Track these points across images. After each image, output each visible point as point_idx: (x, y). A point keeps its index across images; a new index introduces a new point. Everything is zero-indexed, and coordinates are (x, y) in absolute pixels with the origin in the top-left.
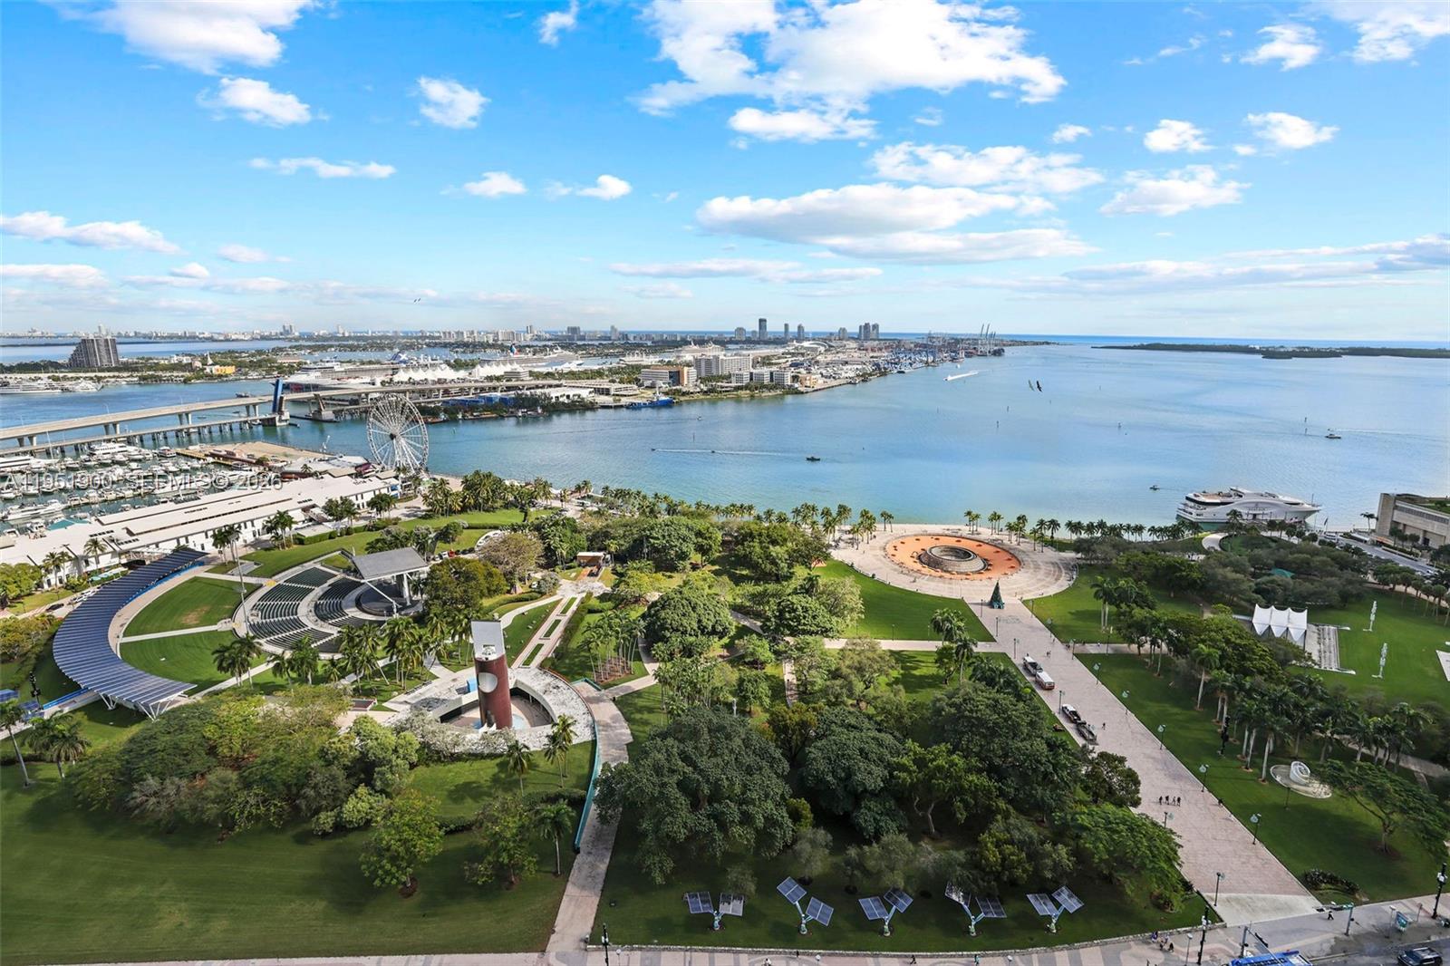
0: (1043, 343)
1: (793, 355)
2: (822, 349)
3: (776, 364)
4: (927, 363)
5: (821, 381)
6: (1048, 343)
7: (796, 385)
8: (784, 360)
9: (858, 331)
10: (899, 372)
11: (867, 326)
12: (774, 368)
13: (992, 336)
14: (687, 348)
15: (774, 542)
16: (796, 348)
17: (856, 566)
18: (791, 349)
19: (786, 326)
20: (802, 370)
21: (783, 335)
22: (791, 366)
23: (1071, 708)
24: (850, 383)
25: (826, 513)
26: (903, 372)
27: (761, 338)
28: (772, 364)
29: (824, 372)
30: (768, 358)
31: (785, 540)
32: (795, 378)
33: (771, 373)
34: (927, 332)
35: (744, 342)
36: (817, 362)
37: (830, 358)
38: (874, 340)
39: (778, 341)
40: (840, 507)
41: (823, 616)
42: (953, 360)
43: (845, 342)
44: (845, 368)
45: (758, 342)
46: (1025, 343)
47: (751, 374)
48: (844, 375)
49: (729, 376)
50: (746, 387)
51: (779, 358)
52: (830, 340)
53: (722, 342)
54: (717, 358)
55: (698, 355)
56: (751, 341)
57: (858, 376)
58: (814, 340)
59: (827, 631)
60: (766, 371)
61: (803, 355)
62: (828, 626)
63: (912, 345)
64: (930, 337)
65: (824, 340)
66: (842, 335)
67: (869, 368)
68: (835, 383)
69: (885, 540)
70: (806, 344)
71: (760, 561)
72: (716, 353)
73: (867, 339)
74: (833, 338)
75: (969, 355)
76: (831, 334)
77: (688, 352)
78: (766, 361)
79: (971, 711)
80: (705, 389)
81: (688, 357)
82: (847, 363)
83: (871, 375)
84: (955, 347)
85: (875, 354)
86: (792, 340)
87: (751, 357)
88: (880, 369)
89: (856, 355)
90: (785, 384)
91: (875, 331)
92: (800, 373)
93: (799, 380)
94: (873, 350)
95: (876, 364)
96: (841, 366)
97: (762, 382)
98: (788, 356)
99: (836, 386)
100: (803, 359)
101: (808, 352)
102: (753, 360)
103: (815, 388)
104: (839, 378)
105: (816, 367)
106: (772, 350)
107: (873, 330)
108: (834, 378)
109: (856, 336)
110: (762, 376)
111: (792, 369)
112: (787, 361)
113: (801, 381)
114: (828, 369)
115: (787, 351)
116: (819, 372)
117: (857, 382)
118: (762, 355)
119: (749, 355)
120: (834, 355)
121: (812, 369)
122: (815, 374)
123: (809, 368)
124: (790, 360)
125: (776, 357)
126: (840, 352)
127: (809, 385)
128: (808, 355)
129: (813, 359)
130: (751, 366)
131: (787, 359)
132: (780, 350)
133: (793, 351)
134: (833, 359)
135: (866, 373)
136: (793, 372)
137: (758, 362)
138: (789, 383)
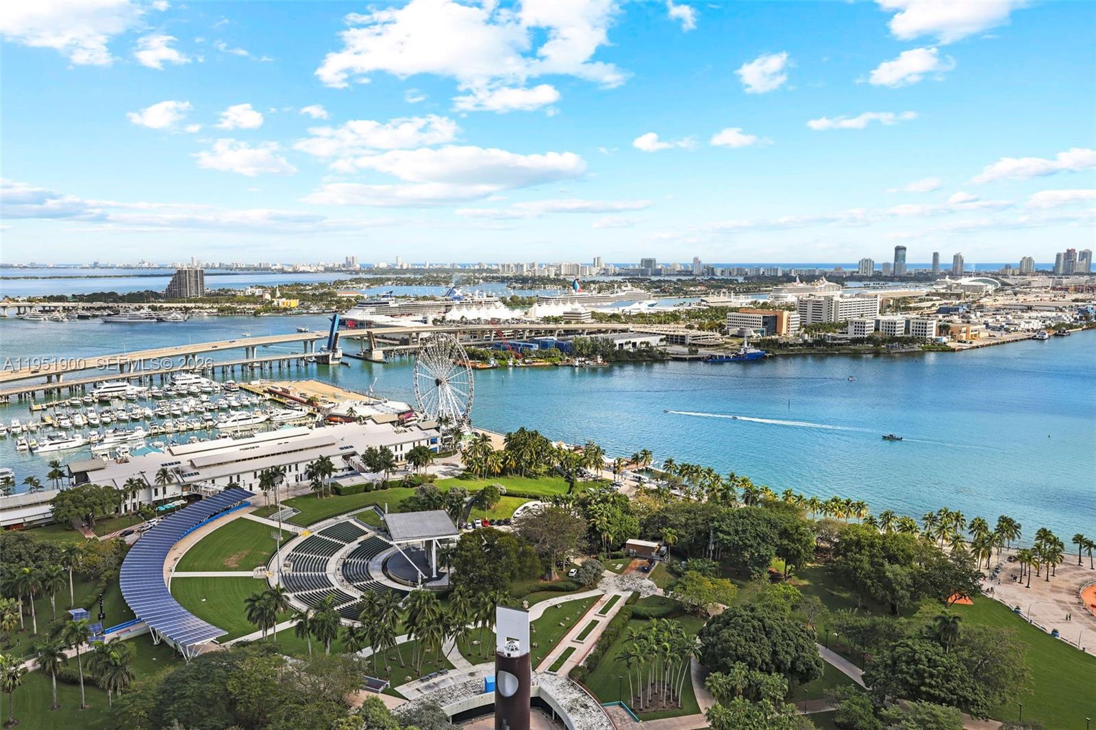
1: (943, 296)
2: (990, 288)
3: (916, 309)
5: (984, 334)
7: (944, 339)
8: (929, 304)
9: (1053, 261)
11: (1070, 253)
12: (913, 315)
14: (790, 286)
15: (893, 559)
16: (949, 287)
17: (1024, 612)
18: (940, 288)
19: (936, 255)
20: (955, 318)
21: (930, 269)
22: (939, 312)
24: (1034, 338)
25: (979, 526)
27: (896, 273)
28: (911, 309)
29: (990, 321)
30: (905, 300)
31: (910, 557)
32: (943, 329)
33: (908, 322)
35: (870, 279)
36: (981, 307)
37: (1002, 300)
38: (1082, 274)
39: (922, 277)
40: (1003, 519)
41: (962, 680)
43: (1029, 278)
44: (1026, 315)
45: (892, 279)
47: (878, 322)
48: (1023, 326)
49: (846, 324)
50: (869, 340)
51: (921, 300)
52: (1005, 276)
53: (839, 278)
54: (829, 299)
55: (804, 296)
56: (880, 277)
57: (1048, 328)
58: (978, 275)
59: (966, 700)
60: (899, 318)
61: (958, 296)
62: (971, 697)
65: (995, 275)
66: (1027, 268)
67: (1068, 318)
68: (1007, 337)
69: (1080, 580)
70: (965, 281)
71: (869, 582)
72: (830, 294)
73: (1067, 273)
74: (1010, 272)
76: (1008, 266)
77: (790, 291)
78: (901, 305)
80: (810, 340)
81: (791, 298)
82: (1030, 308)
83: (1071, 326)
85: (1080, 296)
86: (943, 275)
87: (879, 299)
88: (1087, 319)
89: (1047, 297)
90: (928, 337)
91: (1084, 261)
92: (951, 321)
93: (950, 331)
94: (1078, 289)
95: (1081, 311)
96: (1019, 313)
97: (893, 333)
98: (935, 298)
99: (1009, 342)
100: (958, 302)
101: (967, 293)
102: (882, 303)
103: (974, 345)
104: (1015, 331)
105: (979, 314)
106: (912, 290)
107: (1081, 260)
108: (1007, 330)
109: (1050, 270)
110: (893, 326)
111: (940, 316)
112: (933, 305)
113: (952, 333)
114: (998, 317)
115: (934, 291)
116: (983, 320)
117: (1046, 336)
118: (895, 296)
119: (876, 296)
120: (1009, 297)
121: (972, 316)
122: (975, 324)
123: (967, 315)
124: (937, 303)
125: (916, 300)
126: (1021, 293)
127: (964, 339)
128: (968, 296)
129: (974, 302)
130: (878, 312)
131: (932, 303)
132: (923, 290)
133: (944, 291)
134: (1007, 303)
135: (1064, 324)
136: (940, 321)
137: (889, 306)
138: (934, 337)
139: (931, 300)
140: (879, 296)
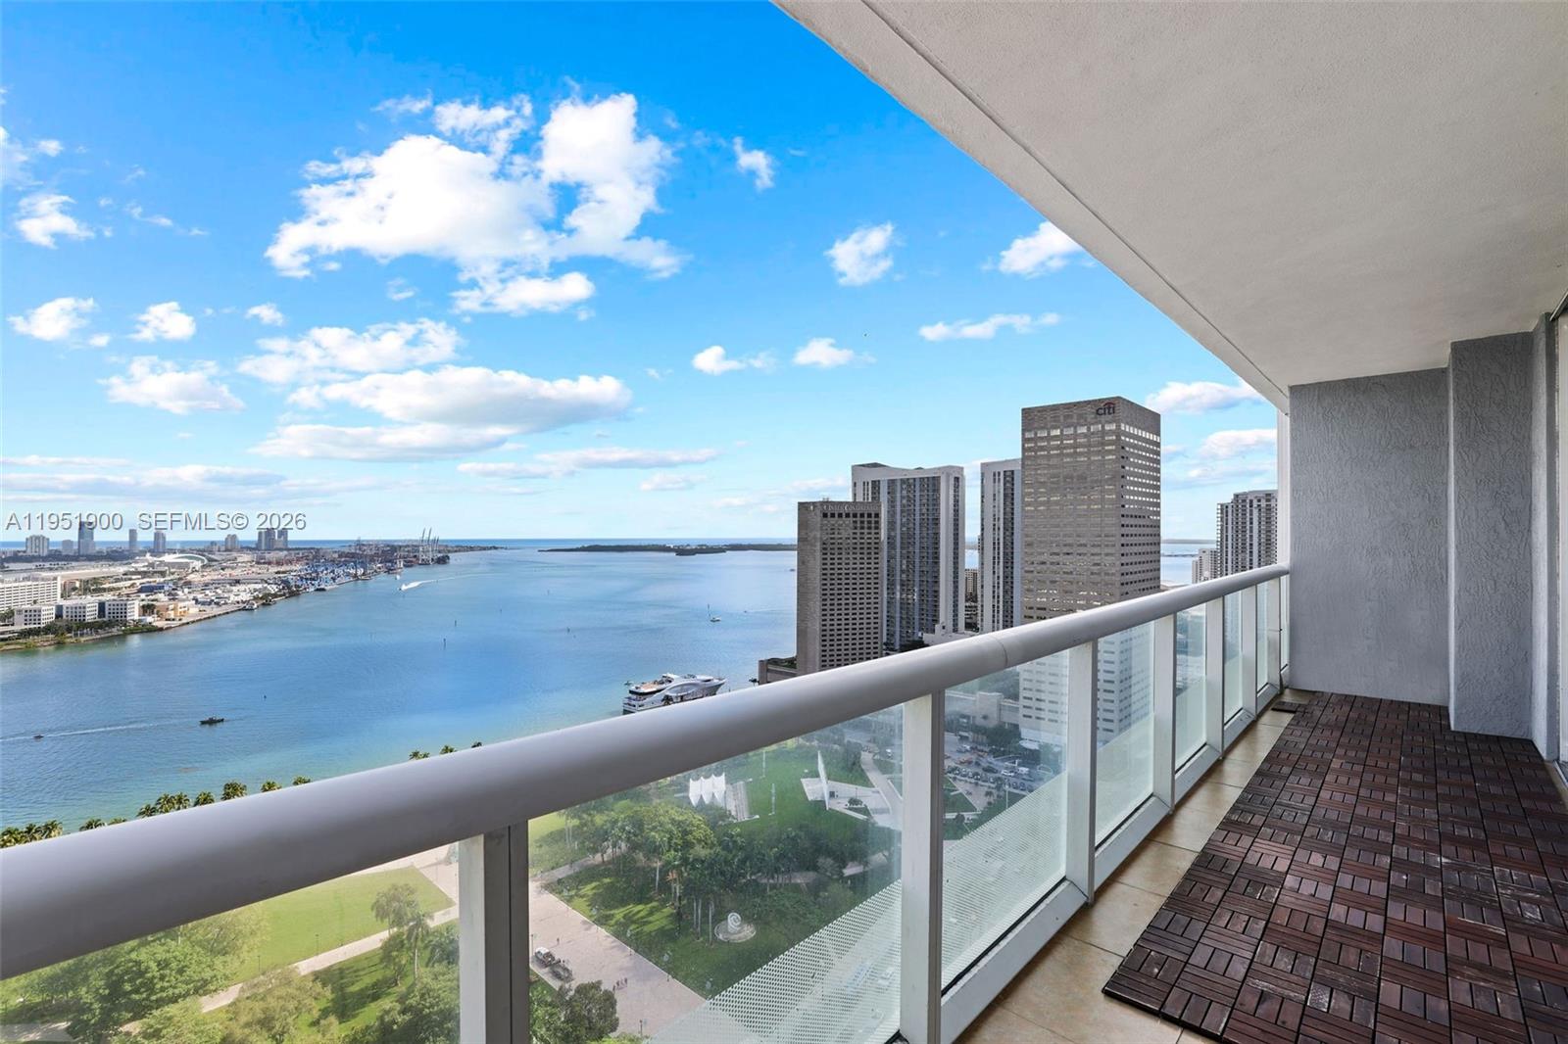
0: (491, 548)
1: (144, 574)
2: (198, 564)
3: (110, 590)
4: (356, 576)
5: (194, 610)
6: (495, 548)
7: (149, 619)
8: (128, 583)
9: (256, 538)
10: (318, 590)
11: (269, 531)
12: (107, 597)
13: (436, 541)
16: (151, 565)
18: (141, 566)
19: (132, 532)
20: (161, 596)
21: (127, 547)
22: (140, 591)
23: (544, 951)
24: (244, 609)
26: (323, 590)
27: (82, 553)
28: (104, 590)
29: (200, 597)
30: (95, 581)
32: (147, 609)
33: (102, 606)
34: (356, 539)
35: (45, 559)
36: (188, 584)
37: (211, 576)
38: (281, 550)
39: (114, 556)
41: (199, 963)
42: (389, 571)
43: (235, 554)
44: (235, 589)
45: (76, 558)
46: (472, 549)
47: (59, 608)
48: (233, 598)
49: (10, 615)
50: (48, 629)
51: (117, 580)
52: (211, 552)
56: (59, 557)
57: (255, 598)
58: (182, 551)
59: (206, 982)
60: (90, 603)
61: (163, 574)
62: (207, 974)
63: (336, 556)
64: (359, 544)
65: (201, 552)
66: (232, 546)
67: (273, 589)
68: (216, 610)
70: (168, 558)
73: (269, 549)
74: (216, 548)
75: (408, 565)
76: (213, 543)
78: (91, 586)
79: (432, 1006)
82: (238, 582)
83: (275, 596)
84: (391, 556)
85: (282, 569)
86: (143, 553)
87: (60, 582)
88: (289, 588)
89: (252, 570)
90: (128, 618)
91: (282, 538)
92: (156, 600)
93: (155, 611)
94: (279, 563)
95: (283, 581)
96: (228, 586)
97: (82, 618)
98: (134, 577)
99: (219, 615)
100: (162, 580)
101: (172, 570)
102: (64, 586)
103: (184, 621)
104: (226, 603)
105: (186, 590)
106: (105, 570)
107: (279, 537)
108: (217, 604)
109: (254, 546)
110: (82, 610)
111: (143, 596)
112: (133, 585)
113: (158, 612)
114: (207, 592)
115: (133, 570)
116: (191, 596)
117: (255, 606)
118: (83, 578)
119: (55, 579)
120: (217, 573)
121: (180, 593)
122: (184, 600)
123: (173, 592)
124: (138, 582)
125: (111, 580)
126: (228, 567)
127: (172, 617)
128: (173, 573)
129: (180, 579)
130: (59, 595)
131: (132, 582)
132: (120, 569)
133: (145, 569)
134: (216, 577)
135: (269, 594)
136: (143, 600)
137: (74, 589)
138: (136, 617)
139: (130, 579)
140: (59, 578)
